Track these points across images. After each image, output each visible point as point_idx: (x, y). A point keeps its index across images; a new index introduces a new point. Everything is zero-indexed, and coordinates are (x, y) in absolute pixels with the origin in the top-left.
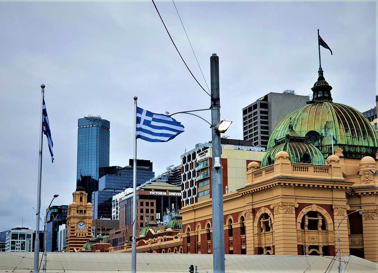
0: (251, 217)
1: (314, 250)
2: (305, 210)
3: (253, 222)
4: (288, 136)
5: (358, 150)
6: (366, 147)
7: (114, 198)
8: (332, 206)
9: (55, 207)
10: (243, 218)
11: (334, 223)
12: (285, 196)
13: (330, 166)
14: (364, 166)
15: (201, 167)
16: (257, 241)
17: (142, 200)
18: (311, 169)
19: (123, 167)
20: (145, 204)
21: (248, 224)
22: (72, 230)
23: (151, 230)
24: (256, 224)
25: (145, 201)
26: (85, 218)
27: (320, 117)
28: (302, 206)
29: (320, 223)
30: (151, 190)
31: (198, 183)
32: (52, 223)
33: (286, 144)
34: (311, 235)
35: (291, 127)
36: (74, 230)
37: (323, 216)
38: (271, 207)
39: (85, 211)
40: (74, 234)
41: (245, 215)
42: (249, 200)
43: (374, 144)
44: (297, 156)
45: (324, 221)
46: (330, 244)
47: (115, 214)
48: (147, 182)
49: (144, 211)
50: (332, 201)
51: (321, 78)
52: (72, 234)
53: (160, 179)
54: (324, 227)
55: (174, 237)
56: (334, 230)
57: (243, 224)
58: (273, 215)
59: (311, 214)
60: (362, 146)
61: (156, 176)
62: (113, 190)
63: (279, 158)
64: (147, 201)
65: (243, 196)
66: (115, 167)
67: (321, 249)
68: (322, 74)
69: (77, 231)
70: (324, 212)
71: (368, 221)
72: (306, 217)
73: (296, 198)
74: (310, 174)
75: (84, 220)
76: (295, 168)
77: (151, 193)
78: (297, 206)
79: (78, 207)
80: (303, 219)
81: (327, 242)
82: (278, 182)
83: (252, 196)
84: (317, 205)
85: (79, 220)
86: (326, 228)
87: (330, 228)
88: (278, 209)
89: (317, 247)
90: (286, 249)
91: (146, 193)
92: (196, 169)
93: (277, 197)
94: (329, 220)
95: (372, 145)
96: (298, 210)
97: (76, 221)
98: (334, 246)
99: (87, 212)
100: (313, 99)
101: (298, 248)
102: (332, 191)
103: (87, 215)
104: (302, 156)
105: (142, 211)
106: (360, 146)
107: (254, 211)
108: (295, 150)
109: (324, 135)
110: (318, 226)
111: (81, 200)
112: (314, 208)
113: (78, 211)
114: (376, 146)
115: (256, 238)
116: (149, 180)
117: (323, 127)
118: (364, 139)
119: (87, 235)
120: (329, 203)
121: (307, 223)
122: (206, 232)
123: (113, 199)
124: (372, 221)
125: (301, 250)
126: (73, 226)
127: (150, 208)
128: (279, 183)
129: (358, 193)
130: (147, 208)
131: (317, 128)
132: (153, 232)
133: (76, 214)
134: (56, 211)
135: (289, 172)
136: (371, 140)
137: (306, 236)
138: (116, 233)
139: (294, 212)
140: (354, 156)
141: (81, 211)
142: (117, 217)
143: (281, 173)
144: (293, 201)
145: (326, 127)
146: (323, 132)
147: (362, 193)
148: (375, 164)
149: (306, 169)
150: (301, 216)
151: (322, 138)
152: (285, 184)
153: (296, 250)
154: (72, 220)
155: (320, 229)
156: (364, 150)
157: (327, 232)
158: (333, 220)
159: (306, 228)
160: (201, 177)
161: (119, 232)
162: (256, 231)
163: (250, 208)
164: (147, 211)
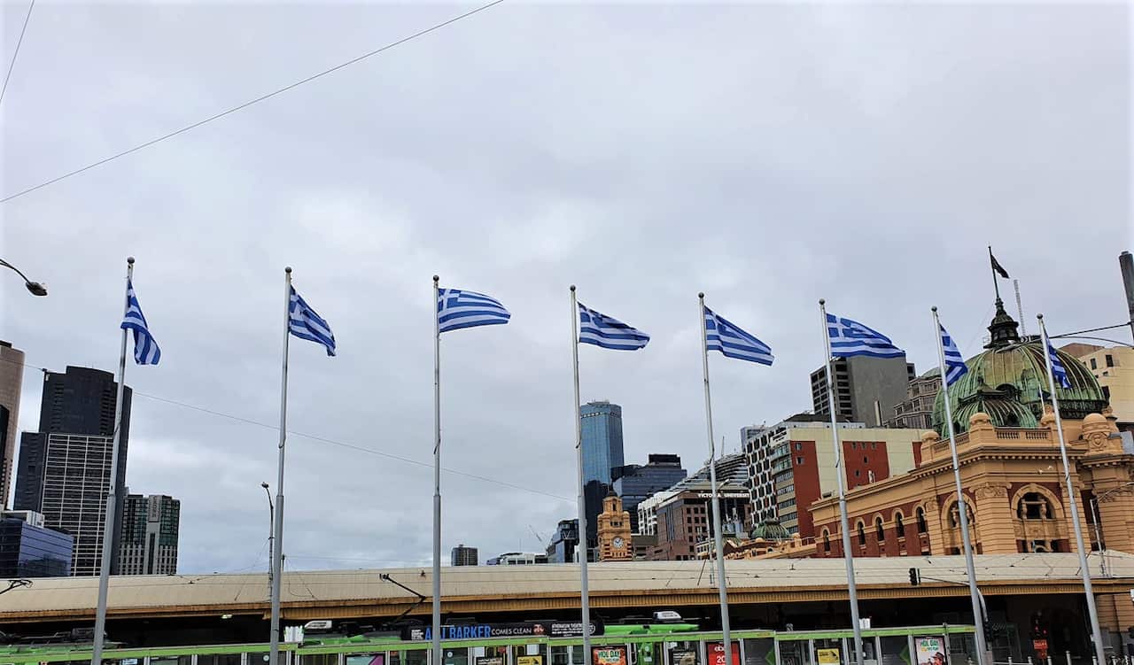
0: (936, 507)
1: (1040, 547)
2: (1021, 492)
3: (940, 515)
4: (980, 392)
5: (1075, 406)
6: (1086, 401)
7: (640, 506)
8: (1058, 484)
9: (565, 522)
10: (920, 511)
11: (1064, 508)
12: (991, 474)
13: (1049, 428)
14: (1090, 428)
15: (778, 454)
16: (949, 540)
17: (688, 506)
18: (1022, 435)
19: (643, 465)
20: (692, 511)
21: (931, 517)
22: (606, 549)
23: (729, 541)
24: (944, 516)
25: (692, 507)
26: (622, 532)
27: (1013, 365)
28: (1016, 486)
29: (1044, 509)
30: (699, 491)
31: (774, 477)
32: (563, 542)
33: (981, 402)
34: (1032, 526)
35: (980, 380)
36: (608, 549)
37: (1046, 499)
38: (971, 491)
39: (621, 523)
40: (609, 553)
41: (925, 506)
42: (930, 484)
43: (1098, 397)
44: (999, 419)
45: (1049, 505)
46: (1062, 538)
47: (643, 527)
48: (679, 483)
49: (693, 520)
50: (1058, 477)
51: (1001, 312)
52: (606, 553)
53: (697, 478)
54: (1049, 515)
55: (766, 550)
56: (1065, 517)
57: (922, 517)
58: (975, 501)
59: (1029, 497)
60: (1081, 401)
61: (690, 475)
62: (633, 497)
63: (976, 422)
64: (696, 506)
65: (919, 480)
66: (631, 466)
67: (1049, 545)
68: (1002, 307)
69: (613, 549)
70: (1048, 493)
71: (1107, 504)
72: (1023, 501)
73: (1007, 475)
74: (1022, 441)
75: (622, 535)
76: (1000, 434)
77: (699, 495)
78: (1010, 486)
79: (611, 517)
80: (1020, 504)
81: (1057, 535)
82: (981, 455)
83: (935, 478)
84: (1037, 483)
85: (614, 535)
86: (1053, 516)
87: (1059, 515)
88: (983, 492)
89: (1042, 543)
90: (1001, 547)
91: (692, 496)
92: (771, 458)
93: (979, 476)
94: (1057, 505)
95: (1094, 398)
96: (1011, 493)
97: (611, 536)
98: (1067, 540)
99: (624, 524)
100: (993, 341)
101: (1017, 544)
102: (1056, 463)
103: (624, 528)
104: (1006, 418)
105: (689, 520)
106: (1077, 401)
107: (940, 500)
108: (995, 410)
109: (1021, 389)
110: (1041, 513)
111: (614, 509)
112: (1034, 488)
113: (611, 523)
114: (1101, 398)
115: (947, 535)
116: (681, 480)
117: (1019, 377)
118: (1082, 390)
119: (626, 554)
120: (1055, 480)
121: (1025, 509)
122: (857, 534)
123: (639, 508)
124: (1114, 504)
125: (1023, 547)
126: (607, 543)
127: (700, 515)
128: (981, 457)
129: (1087, 466)
130: (697, 515)
131: (1009, 380)
132: (733, 545)
133: (611, 528)
134: (567, 527)
135: (992, 441)
136: (1092, 391)
137: (1026, 528)
138: (656, 552)
139: (1006, 495)
140: (1070, 414)
141: (616, 523)
142: (646, 532)
143: (982, 442)
144: (1003, 480)
145: (1023, 378)
146: (1021, 385)
147: (1093, 465)
148: (1107, 424)
149: (1016, 435)
150: (1016, 500)
151: (1020, 392)
152: (990, 457)
153: (1016, 547)
154: (605, 536)
155: (1044, 517)
156: (1084, 406)
157: (1056, 521)
158: (1062, 503)
159: (1025, 517)
160: (779, 468)
161: (661, 551)
162: (946, 525)
163: (934, 494)
164: (697, 520)
